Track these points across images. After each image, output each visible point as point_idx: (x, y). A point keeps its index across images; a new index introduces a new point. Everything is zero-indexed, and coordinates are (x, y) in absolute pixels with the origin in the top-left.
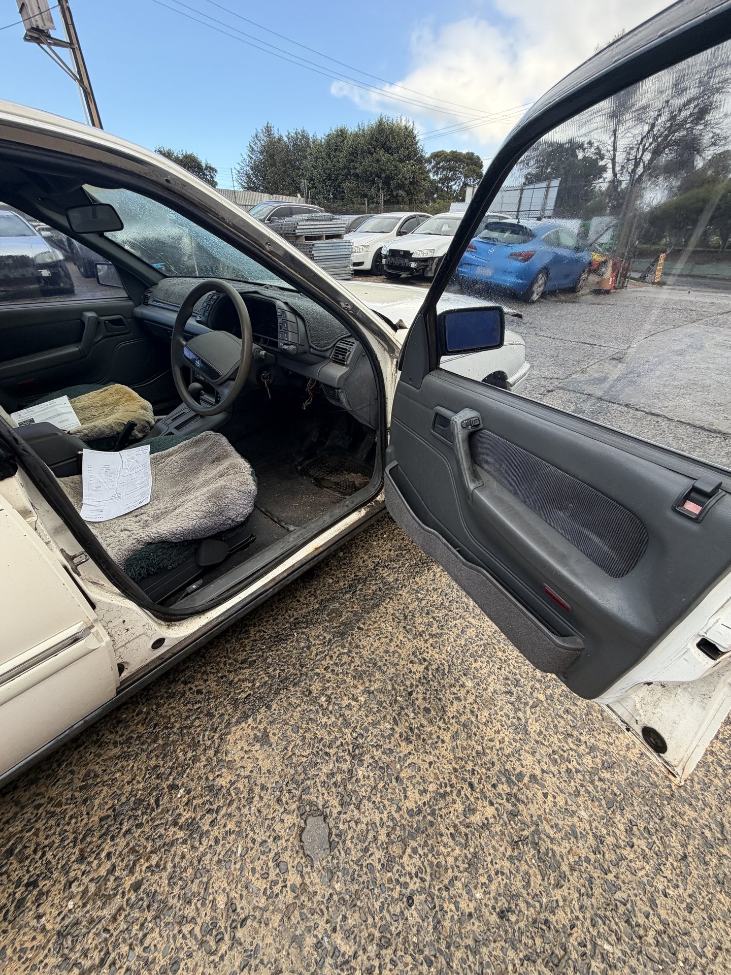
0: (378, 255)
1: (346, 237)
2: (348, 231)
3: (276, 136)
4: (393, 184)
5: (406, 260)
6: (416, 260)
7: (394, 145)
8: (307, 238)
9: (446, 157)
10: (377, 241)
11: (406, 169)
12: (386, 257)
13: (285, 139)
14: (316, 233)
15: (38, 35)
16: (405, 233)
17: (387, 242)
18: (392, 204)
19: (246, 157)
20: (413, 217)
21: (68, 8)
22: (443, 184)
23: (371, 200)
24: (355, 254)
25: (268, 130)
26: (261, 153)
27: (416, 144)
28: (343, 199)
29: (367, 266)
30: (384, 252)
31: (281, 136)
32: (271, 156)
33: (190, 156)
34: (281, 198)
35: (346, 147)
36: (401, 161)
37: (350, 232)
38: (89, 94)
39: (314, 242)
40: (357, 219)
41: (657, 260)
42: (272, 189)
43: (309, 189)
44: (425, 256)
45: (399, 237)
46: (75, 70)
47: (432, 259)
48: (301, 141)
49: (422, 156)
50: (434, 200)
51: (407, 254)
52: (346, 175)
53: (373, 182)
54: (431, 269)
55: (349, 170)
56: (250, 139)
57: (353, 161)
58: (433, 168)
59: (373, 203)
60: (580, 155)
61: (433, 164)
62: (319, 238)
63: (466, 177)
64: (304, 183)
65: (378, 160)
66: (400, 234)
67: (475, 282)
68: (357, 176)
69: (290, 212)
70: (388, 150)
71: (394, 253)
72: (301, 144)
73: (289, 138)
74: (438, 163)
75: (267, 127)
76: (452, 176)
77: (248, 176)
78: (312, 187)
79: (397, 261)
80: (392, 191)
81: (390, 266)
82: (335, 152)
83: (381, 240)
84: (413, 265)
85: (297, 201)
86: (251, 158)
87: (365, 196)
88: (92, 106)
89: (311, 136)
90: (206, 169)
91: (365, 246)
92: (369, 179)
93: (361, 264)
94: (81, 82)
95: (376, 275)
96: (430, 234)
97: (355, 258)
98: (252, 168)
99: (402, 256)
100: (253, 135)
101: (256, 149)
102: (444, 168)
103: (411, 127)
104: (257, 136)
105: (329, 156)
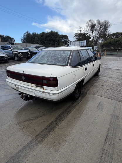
4: (55, 41)
11: (57, 39)
19: (23, 37)
25: (28, 32)
26: (26, 36)
32: (28, 37)
33: (8, 36)
35: (45, 35)
41: (104, 52)
48: (35, 34)
52: (45, 40)
53: (51, 41)
57: (47, 38)
60: (86, 36)
65: (52, 38)
68: (48, 40)
70: (53, 36)
73: (32, 34)
77: (23, 40)
92: (50, 41)
104: (25, 33)
105: (41, 37)
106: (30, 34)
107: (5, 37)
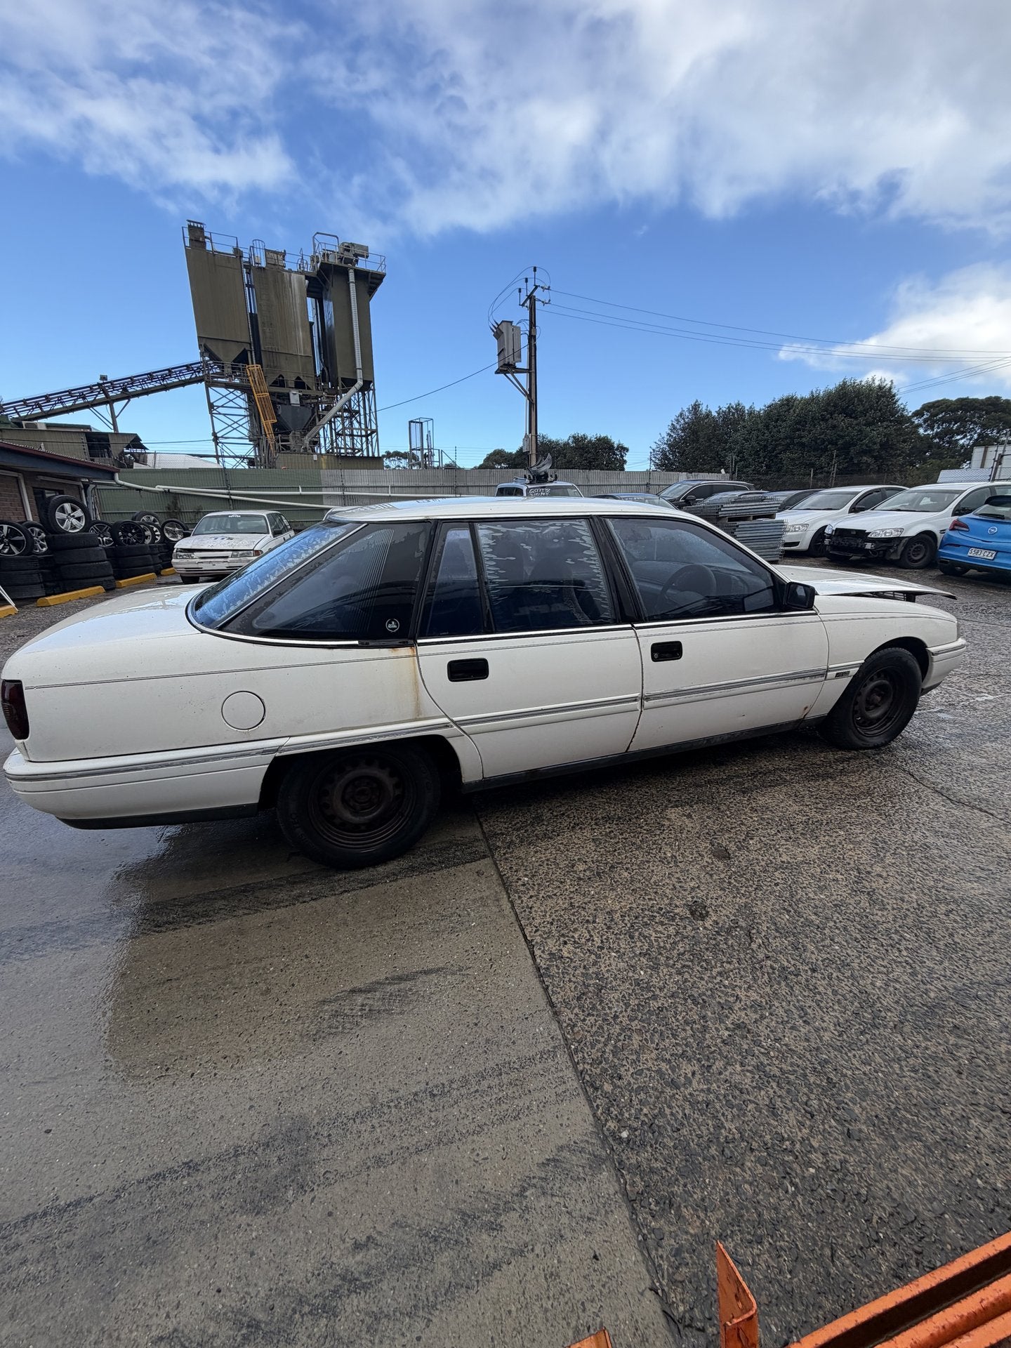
0: (820, 533)
1: (779, 517)
2: (783, 508)
3: (704, 411)
4: (854, 450)
5: (860, 541)
6: (873, 540)
7: (860, 408)
8: (730, 520)
9: (947, 407)
10: (821, 519)
11: (877, 432)
12: (830, 536)
13: (714, 414)
14: (744, 514)
15: (507, 368)
16: (863, 510)
17: (835, 520)
18: (849, 475)
19: (664, 435)
20: (877, 491)
21: (535, 345)
22: (941, 439)
23: (819, 469)
24: (789, 534)
25: (696, 407)
26: (683, 430)
27: (895, 403)
28: (779, 470)
29: (804, 545)
30: (828, 531)
31: (710, 412)
32: (694, 432)
33: (604, 438)
34: (701, 475)
35: (792, 415)
36: (868, 424)
37: (784, 509)
38: (533, 405)
39: (738, 523)
40: (796, 495)
42: (690, 466)
43: (736, 463)
44: (888, 535)
45: (853, 515)
46: (526, 387)
47: (899, 539)
48: (733, 414)
49: (902, 416)
50: (925, 461)
51: (862, 534)
52: (788, 445)
53: (826, 450)
54: (896, 551)
55: (792, 439)
56: (673, 418)
57: (799, 430)
58: (925, 421)
59: (821, 473)
61: (925, 417)
62: (745, 519)
63: (984, 427)
64: (731, 457)
65: (834, 427)
66: (854, 510)
67: (967, 567)
68: (803, 445)
69: (712, 490)
70: (850, 414)
71: (841, 532)
72: (734, 417)
73: (719, 414)
74: (933, 415)
75: (695, 405)
76: (958, 428)
77: (664, 454)
78: (741, 461)
79: (845, 542)
80: (852, 458)
81: (833, 547)
82: (776, 422)
83: (825, 518)
84: (869, 546)
85: (721, 478)
86: (670, 436)
87: (812, 465)
88: (533, 413)
89: (747, 408)
90: (617, 449)
91: (803, 525)
92: (819, 447)
93: (796, 544)
94: (529, 396)
95: (814, 557)
96: (899, 510)
97: (788, 537)
98: (670, 446)
99: (854, 536)
100: (678, 414)
101: (678, 427)
102: (943, 421)
103: (888, 386)
104: (681, 414)
105: (767, 427)
106: (708, 415)
107: (590, 441)
